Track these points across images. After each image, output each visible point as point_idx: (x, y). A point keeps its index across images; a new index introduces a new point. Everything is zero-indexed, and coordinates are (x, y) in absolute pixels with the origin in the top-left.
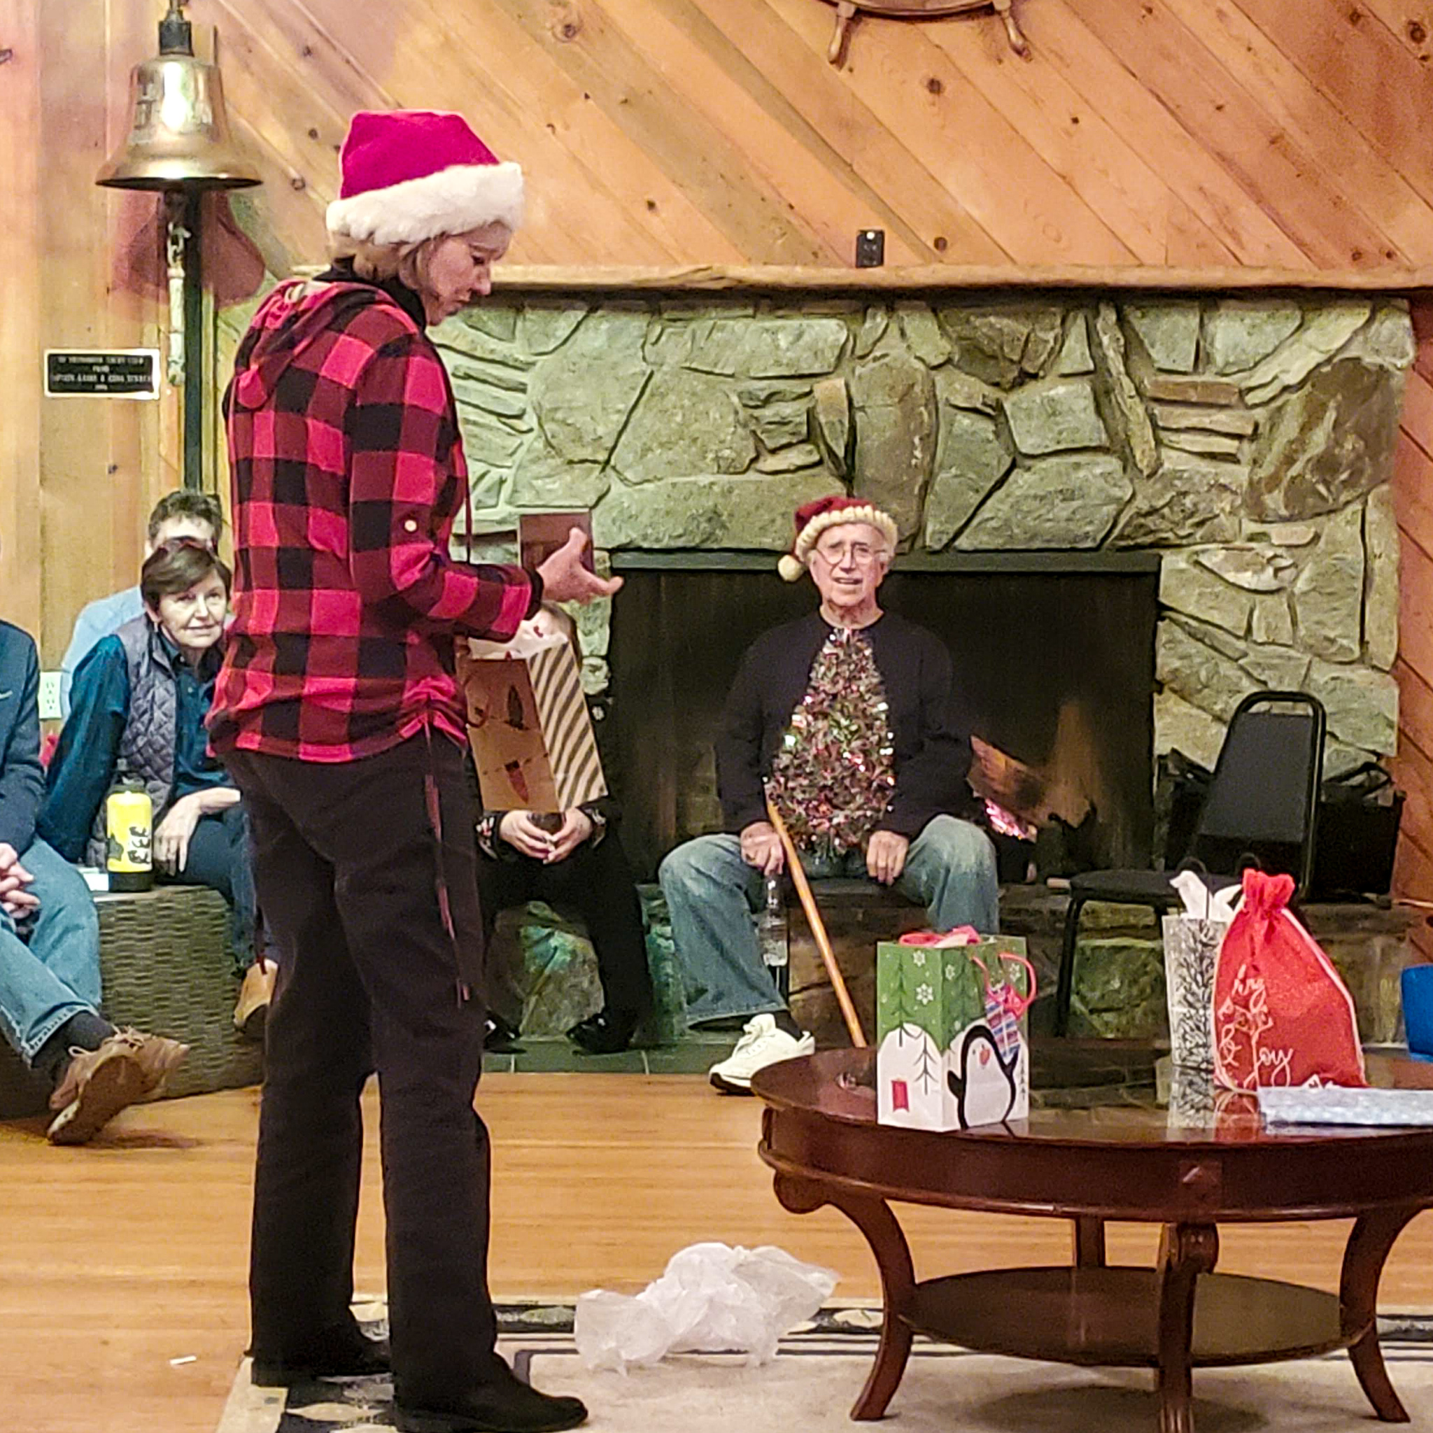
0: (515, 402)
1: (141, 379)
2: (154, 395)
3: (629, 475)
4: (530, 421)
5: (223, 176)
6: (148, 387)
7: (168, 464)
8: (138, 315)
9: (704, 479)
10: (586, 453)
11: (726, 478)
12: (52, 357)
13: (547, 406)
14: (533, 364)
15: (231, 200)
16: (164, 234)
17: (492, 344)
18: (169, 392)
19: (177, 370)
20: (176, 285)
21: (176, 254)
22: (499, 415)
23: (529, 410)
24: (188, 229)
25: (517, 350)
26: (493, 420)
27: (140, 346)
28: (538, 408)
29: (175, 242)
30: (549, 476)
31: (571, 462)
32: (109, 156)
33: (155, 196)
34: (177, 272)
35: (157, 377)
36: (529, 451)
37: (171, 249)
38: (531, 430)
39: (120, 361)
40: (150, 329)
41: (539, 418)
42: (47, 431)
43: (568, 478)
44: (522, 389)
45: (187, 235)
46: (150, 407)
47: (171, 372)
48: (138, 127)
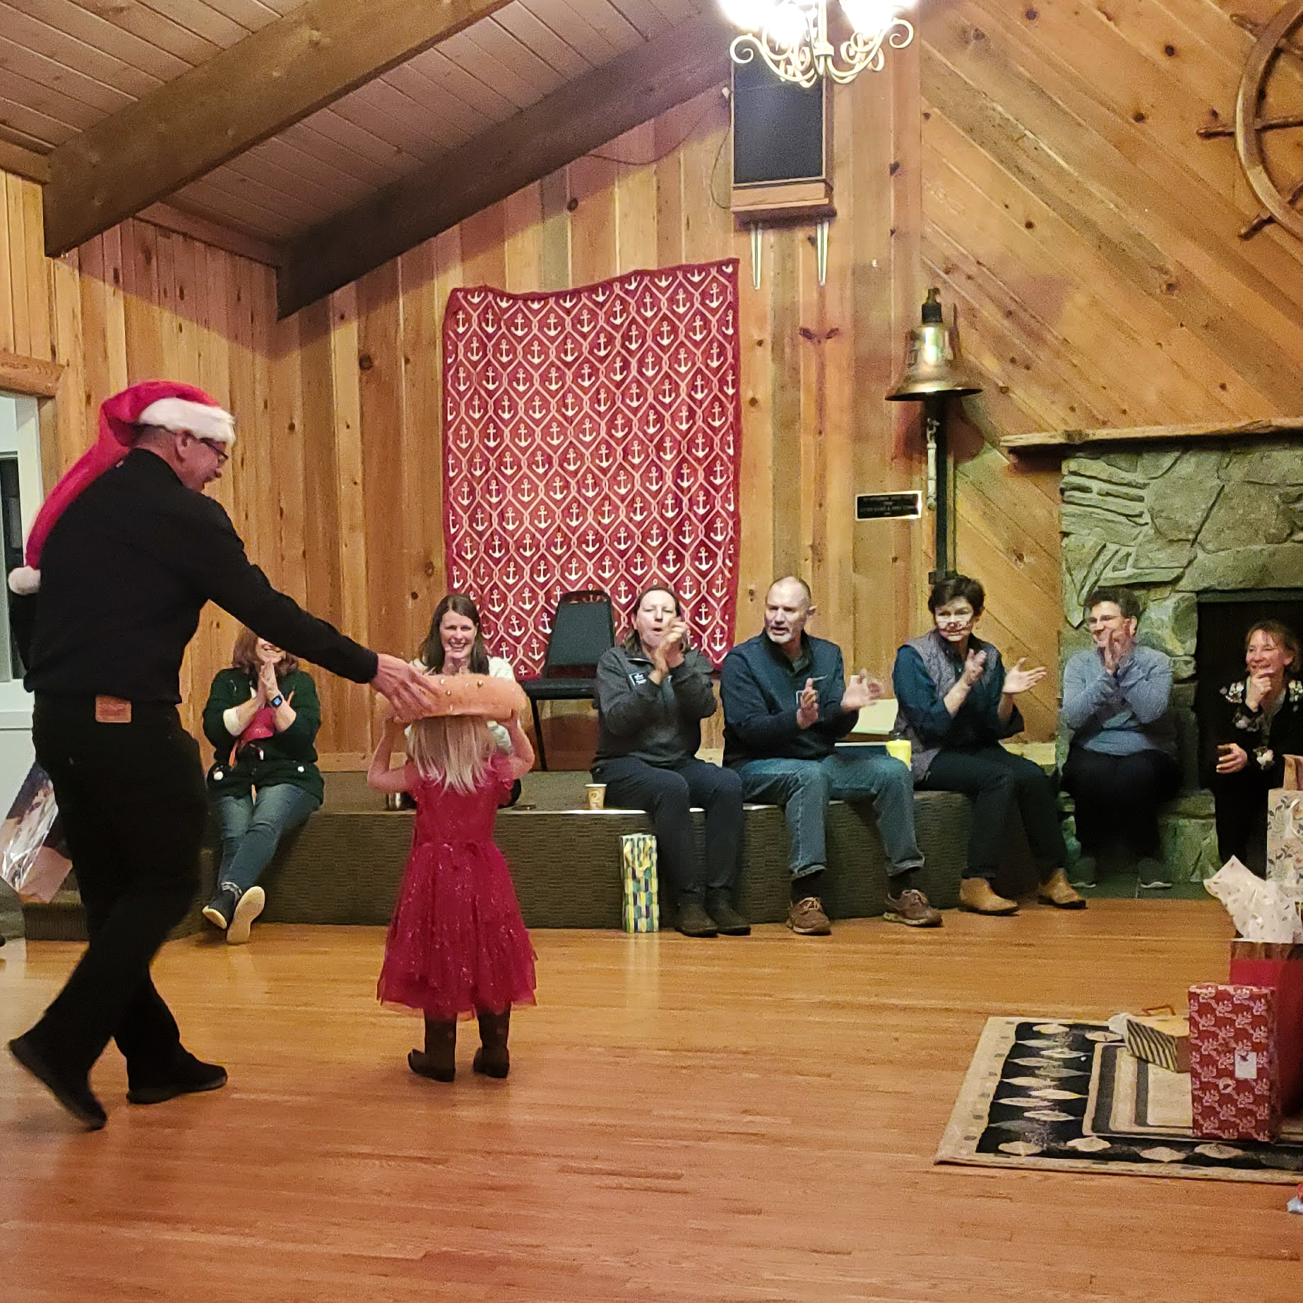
0: (1136, 507)
1: (911, 507)
2: (919, 516)
3: (1210, 547)
4: (1147, 518)
5: (960, 388)
6: (915, 512)
7: (927, 556)
8: (910, 472)
9: (1257, 547)
10: (1183, 536)
11: (1272, 547)
12: (859, 498)
13: (1157, 508)
14: (1148, 484)
15: (964, 402)
16: (925, 425)
17: (1124, 474)
18: (927, 514)
19: (932, 501)
20: (932, 453)
21: (931, 435)
22: (1127, 516)
23: (1146, 511)
24: (938, 421)
25: (1138, 477)
26: (1123, 519)
27: (910, 489)
28: (1151, 510)
29: (931, 429)
30: (1158, 550)
31: (1171, 541)
32: (893, 382)
33: (919, 403)
34: (932, 446)
35: (920, 506)
36: (1145, 536)
37: (929, 433)
38: (1147, 524)
39: (899, 498)
40: (916, 479)
41: (1152, 516)
42: (857, 540)
43: (1169, 551)
44: (1141, 499)
45: (938, 424)
46: (916, 524)
47: (929, 503)
48: (910, 365)
